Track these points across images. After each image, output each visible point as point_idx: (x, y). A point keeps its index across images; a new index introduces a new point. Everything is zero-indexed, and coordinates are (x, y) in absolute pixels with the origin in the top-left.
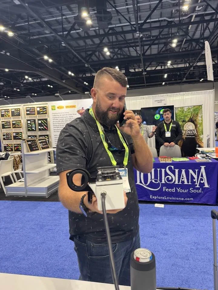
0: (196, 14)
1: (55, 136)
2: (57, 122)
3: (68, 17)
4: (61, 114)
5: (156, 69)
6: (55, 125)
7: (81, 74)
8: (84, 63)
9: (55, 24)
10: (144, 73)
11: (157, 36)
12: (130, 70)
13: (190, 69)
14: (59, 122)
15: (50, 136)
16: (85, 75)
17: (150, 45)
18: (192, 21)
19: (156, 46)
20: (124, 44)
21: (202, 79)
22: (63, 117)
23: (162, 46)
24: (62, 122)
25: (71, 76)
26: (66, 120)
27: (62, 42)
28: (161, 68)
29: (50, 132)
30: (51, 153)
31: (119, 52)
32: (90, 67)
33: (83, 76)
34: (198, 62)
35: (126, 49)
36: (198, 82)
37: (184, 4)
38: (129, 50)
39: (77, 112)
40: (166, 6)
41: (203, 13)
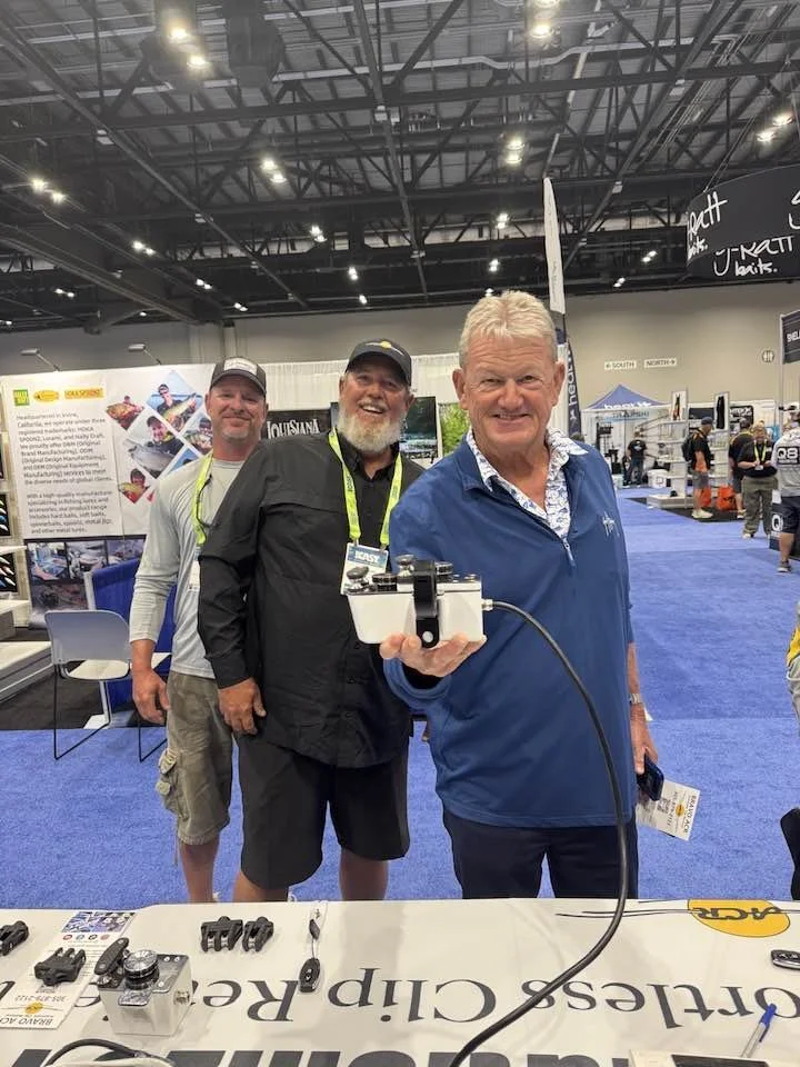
0: (589, 49)
1: (29, 496)
2: (37, 446)
3: (119, 33)
4: (48, 420)
5: (461, 240)
6: (28, 457)
7: (185, 248)
8: (189, 209)
9: (73, 56)
10: (417, 255)
11: (456, 121)
12: (369, 242)
13: (577, 242)
14: (42, 450)
15: (13, 499)
16: (202, 254)
17: (435, 153)
18: (577, 75)
19: (459, 157)
20: (342, 143)
21: (622, 280)
22: (56, 431)
23: (479, 156)
24: (55, 449)
25: (142, 255)
26: (69, 441)
27: (100, 129)
28: (481, 235)
29: (12, 485)
30: (16, 560)
31: (325, 171)
32: (215, 226)
33: (191, 257)
34: (605, 218)
35: (351, 163)
36: (609, 288)
37: (536, 17)
38: (362, 167)
39: (108, 412)
40: (482, 17)
41: (613, 47)
